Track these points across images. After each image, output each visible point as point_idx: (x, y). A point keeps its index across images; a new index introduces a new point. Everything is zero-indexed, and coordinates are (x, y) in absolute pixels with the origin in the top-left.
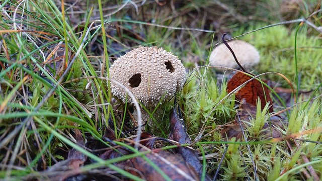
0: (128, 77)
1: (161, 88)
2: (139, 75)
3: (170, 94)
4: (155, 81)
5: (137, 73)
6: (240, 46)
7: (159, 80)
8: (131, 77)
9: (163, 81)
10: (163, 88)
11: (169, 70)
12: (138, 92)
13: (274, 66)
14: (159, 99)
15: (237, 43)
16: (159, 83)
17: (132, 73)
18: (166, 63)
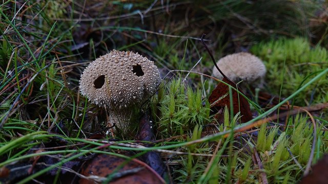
0: (94, 78)
1: (123, 91)
2: (103, 77)
3: (134, 97)
4: (117, 83)
5: (102, 74)
6: (244, 58)
7: (122, 83)
8: (96, 79)
9: (126, 84)
10: (126, 91)
11: (135, 74)
12: (101, 93)
13: (288, 82)
14: (121, 101)
15: (241, 55)
16: (122, 85)
17: (98, 75)
18: (134, 67)
